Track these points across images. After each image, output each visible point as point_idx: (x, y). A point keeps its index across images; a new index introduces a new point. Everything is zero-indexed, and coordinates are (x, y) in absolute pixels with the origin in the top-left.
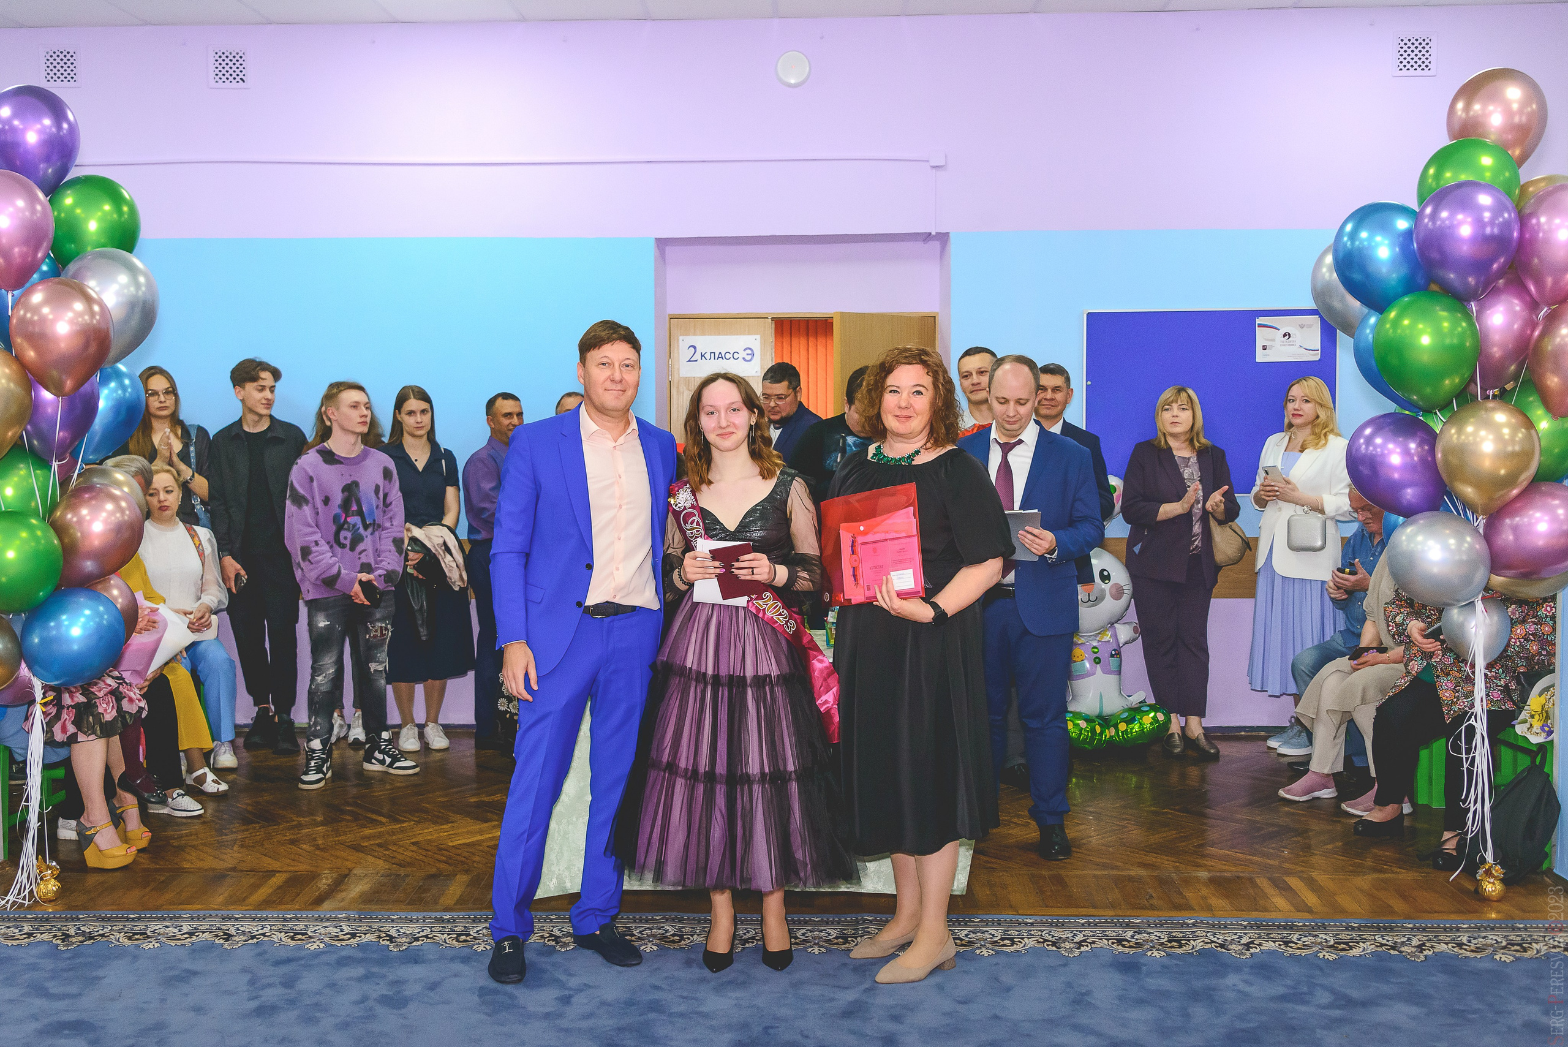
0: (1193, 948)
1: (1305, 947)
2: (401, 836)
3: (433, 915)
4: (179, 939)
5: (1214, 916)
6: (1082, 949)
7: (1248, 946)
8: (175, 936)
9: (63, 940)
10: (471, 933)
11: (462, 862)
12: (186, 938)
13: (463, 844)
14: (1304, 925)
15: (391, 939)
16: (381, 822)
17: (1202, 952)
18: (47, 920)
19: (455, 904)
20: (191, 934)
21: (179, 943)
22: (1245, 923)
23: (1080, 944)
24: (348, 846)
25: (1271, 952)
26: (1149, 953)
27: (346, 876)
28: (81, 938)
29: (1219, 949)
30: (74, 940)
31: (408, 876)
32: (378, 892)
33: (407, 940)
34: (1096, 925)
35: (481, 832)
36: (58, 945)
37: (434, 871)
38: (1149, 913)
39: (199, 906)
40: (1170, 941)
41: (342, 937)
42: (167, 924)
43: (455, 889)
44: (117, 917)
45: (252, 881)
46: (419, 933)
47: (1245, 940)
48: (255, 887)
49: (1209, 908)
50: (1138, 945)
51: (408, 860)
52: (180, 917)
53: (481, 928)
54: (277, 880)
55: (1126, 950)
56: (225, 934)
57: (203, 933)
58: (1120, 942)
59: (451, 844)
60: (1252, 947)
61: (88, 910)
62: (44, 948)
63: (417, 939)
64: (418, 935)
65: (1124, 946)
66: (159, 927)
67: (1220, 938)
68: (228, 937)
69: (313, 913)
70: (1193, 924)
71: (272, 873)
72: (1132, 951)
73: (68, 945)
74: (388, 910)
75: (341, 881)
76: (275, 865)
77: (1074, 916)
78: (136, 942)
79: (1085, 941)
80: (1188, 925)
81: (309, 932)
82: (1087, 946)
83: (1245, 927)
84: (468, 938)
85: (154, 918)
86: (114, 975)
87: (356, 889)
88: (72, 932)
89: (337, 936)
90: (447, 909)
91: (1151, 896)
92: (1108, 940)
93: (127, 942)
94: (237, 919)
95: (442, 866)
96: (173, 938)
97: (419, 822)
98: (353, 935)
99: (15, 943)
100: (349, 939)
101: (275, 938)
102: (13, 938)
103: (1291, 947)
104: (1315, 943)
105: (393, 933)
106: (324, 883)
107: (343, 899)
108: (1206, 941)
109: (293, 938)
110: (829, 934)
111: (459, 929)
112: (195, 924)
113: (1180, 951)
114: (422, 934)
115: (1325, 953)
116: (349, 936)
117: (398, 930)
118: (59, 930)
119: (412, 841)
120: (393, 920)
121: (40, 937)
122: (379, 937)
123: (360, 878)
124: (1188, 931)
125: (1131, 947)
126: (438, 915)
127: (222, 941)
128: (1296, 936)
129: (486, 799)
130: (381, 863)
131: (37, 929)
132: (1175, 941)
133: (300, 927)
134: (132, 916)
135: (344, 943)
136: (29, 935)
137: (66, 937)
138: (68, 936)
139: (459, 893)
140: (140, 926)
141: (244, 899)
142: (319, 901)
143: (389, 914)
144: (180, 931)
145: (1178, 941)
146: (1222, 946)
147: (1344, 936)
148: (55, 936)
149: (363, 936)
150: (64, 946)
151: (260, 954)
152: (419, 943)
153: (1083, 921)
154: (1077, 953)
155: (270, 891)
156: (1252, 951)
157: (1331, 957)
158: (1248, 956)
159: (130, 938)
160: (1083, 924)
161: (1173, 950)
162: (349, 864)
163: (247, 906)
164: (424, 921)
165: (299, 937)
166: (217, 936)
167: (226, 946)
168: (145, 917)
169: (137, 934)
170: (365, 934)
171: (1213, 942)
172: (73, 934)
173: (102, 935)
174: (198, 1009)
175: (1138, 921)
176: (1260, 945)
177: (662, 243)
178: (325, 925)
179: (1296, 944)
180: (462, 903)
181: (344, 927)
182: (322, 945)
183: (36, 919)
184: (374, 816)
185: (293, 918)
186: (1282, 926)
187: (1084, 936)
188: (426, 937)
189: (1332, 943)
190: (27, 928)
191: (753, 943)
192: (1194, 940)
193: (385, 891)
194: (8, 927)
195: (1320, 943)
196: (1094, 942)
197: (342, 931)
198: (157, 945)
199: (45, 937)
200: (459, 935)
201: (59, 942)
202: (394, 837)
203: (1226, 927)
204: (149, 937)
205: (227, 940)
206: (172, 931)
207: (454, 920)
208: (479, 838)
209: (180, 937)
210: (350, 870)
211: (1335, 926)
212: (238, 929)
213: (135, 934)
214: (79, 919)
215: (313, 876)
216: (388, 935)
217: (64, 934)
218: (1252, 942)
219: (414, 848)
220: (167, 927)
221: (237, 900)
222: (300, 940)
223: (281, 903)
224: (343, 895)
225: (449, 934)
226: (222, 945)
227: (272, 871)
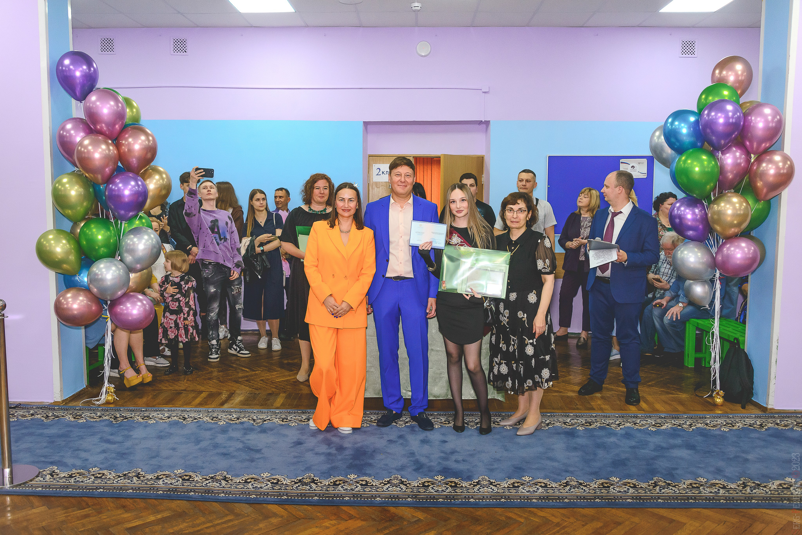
0: (596, 426)
1: (643, 425)
2: (255, 377)
3: (272, 410)
4: (164, 420)
5: (604, 412)
6: (549, 426)
7: (619, 425)
8: (162, 418)
9: (115, 419)
10: (288, 418)
11: (282, 388)
12: (167, 419)
13: (282, 381)
14: (642, 416)
15: (254, 420)
16: (247, 371)
17: (600, 428)
18: (107, 410)
19: (281, 406)
20: (169, 417)
21: (164, 421)
22: (617, 415)
23: (548, 425)
24: (233, 381)
25: (628, 428)
26: (578, 428)
27: (233, 393)
28: (122, 419)
29: (607, 426)
30: (119, 419)
31: (259, 394)
32: (247, 400)
33: (261, 421)
34: (554, 416)
35: (290, 376)
36: (112, 421)
37: (270, 392)
38: (577, 411)
39: (171, 406)
40: (586, 423)
41: (234, 419)
42: (159, 413)
43: (280, 400)
44: (137, 410)
45: (193, 395)
46: (266, 418)
47: (617, 423)
48: (195, 398)
49: (601, 409)
50: (572, 424)
51: (259, 387)
52: (164, 410)
53: (293, 416)
54: (204, 395)
55: (568, 427)
56: (183, 417)
57: (174, 417)
58: (565, 423)
59: (277, 381)
60: (620, 426)
61: (124, 406)
62: (107, 422)
63: (265, 421)
64: (265, 419)
65: (566, 425)
66: (155, 414)
67: (608, 422)
68: (185, 419)
69: (220, 409)
70: (595, 416)
71: (201, 392)
72: (571, 427)
73: (116, 421)
74: (252, 408)
75: (231, 396)
76: (202, 389)
77: (545, 412)
78: (145, 421)
79: (550, 423)
80: (593, 416)
81: (219, 417)
82: (551, 425)
83: (617, 417)
84: (287, 421)
85: (153, 410)
86: (138, 433)
87: (238, 399)
88: (118, 416)
89: (231, 419)
90: (277, 408)
91: (577, 404)
92: (560, 423)
93: (142, 421)
94: (188, 411)
95: (274, 390)
96: (161, 419)
97: (263, 371)
98: (238, 419)
99: (94, 420)
100: (236, 420)
101: (205, 419)
102: (93, 418)
103: (637, 425)
104: (647, 424)
105: (255, 418)
106: (224, 397)
107: (232, 404)
108: (601, 423)
109: (212, 420)
110: (441, 420)
111: (283, 416)
112: (170, 413)
113: (590, 427)
114: (267, 418)
115: (651, 428)
116: (236, 419)
117: (257, 417)
118: (113, 415)
119: (260, 379)
120: (254, 413)
121: (105, 418)
122: (249, 419)
123: (239, 395)
124: (593, 419)
125: (569, 425)
126: (274, 410)
127: (182, 421)
128: (639, 421)
129: (291, 362)
130: (247, 388)
131: (103, 414)
132: (588, 423)
133: (215, 415)
134: (143, 409)
135: (234, 422)
136: (100, 417)
137: (116, 418)
138: (116, 417)
139: (282, 401)
140: (147, 414)
141: (190, 403)
142: (222, 404)
143: (252, 410)
144: (164, 416)
145: (589, 423)
146: (608, 425)
147: (659, 421)
148: (111, 417)
149: (242, 419)
150: (115, 422)
151: (199, 426)
152: (267, 422)
153: (549, 415)
154: (547, 428)
155: (201, 400)
156: (621, 427)
157: (654, 429)
158: (619, 429)
159: (143, 419)
160: (549, 416)
161: (587, 427)
162: (234, 389)
163: (192, 406)
164: (268, 413)
165: (215, 419)
166: (180, 418)
167: (184, 423)
168: (149, 410)
169: (146, 417)
170: (243, 418)
171: (604, 423)
172: (119, 417)
173: (131, 417)
174: (174, 449)
175: (572, 415)
176: (624, 424)
177: (366, 124)
178: (225, 414)
179: (639, 424)
180: (283, 406)
181: (234, 415)
182: (225, 423)
183: (102, 410)
184: (244, 369)
185: (212, 411)
186: (633, 417)
187: (550, 421)
188: (269, 419)
189: (654, 424)
190: (99, 414)
191: (409, 423)
192: (596, 423)
193: (250, 400)
194: (91, 413)
195: (648, 424)
196: (554, 424)
197: (233, 417)
198: (154, 422)
199: (107, 418)
200: (283, 419)
201: (113, 420)
202: (252, 377)
203: (609, 417)
204: (151, 418)
205: (184, 420)
206: (160, 416)
207: (281, 413)
208: (289, 378)
209: (164, 418)
210: (235, 391)
211: (655, 416)
212: (188, 415)
213: (145, 417)
214: (121, 410)
215: (220, 394)
216: (253, 419)
217: (115, 417)
218: (621, 423)
219: (261, 382)
220: (158, 414)
221: (188, 404)
222: (215, 420)
223: (206, 405)
224: (231, 402)
225: (279, 419)
226: (182, 422)
227: (201, 391)
